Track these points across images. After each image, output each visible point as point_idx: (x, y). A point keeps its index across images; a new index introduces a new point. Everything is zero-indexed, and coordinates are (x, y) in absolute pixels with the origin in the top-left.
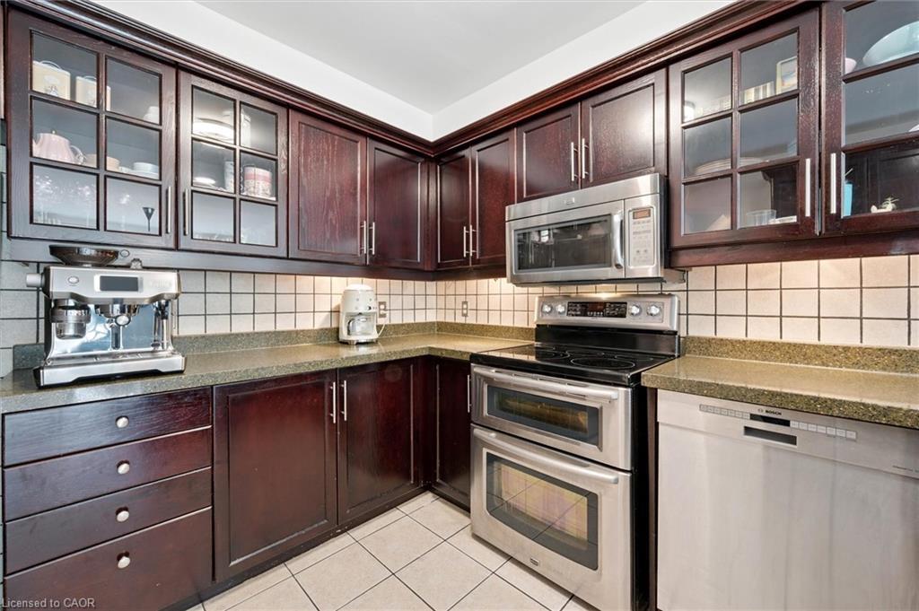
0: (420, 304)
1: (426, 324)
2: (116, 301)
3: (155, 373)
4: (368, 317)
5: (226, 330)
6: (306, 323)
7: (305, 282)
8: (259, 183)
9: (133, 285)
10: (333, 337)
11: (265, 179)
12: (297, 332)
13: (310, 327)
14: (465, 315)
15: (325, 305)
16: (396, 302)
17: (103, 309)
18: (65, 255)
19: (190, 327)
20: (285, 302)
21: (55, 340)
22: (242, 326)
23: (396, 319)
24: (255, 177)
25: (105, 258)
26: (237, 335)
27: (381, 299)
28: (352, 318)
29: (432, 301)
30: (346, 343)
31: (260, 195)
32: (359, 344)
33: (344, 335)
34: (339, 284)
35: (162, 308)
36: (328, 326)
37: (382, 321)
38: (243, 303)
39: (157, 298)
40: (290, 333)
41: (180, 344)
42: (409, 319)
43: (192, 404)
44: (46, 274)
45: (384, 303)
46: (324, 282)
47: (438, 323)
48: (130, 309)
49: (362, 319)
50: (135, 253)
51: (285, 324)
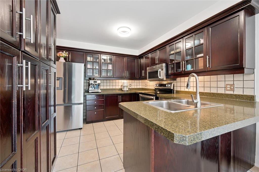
0: (138, 84)
1: (139, 88)
2: (95, 84)
3: (98, 92)
4: (127, 86)
5: (106, 88)
6: (117, 87)
7: (117, 81)
8: (110, 67)
9: (96, 82)
10: (121, 89)
11: (111, 66)
12: (116, 89)
13: (118, 88)
14: (146, 87)
15: (120, 84)
16: (133, 84)
17: (93, 85)
18: (90, 79)
19: (102, 88)
20: (114, 84)
21: (90, 88)
22: (108, 88)
23: (133, 87)
24: (110, 66)
25: (93, 79)
26: (107, 89)
27: (130, 84)
28: (124, 87)
29: (141, 84)
30: (123, 91)
31: (110, 69)
32: (125, 91)
33: (123, 90)
34: (123, 81)
35: (99, 85)
36: (121, 88)
37: (130, 88)
38: (108, 84)
39: (98, 84)
40: (115, 89)
41: (101, 89)
42: (136, 87)
43: (102, 96)
44: (89, 81)
45: (131, 84)
46: (120, 81)
47: (142, 88)
48: (96, 85)
49: (126, 87)
50: (96, 78)
51: (114, 88)
